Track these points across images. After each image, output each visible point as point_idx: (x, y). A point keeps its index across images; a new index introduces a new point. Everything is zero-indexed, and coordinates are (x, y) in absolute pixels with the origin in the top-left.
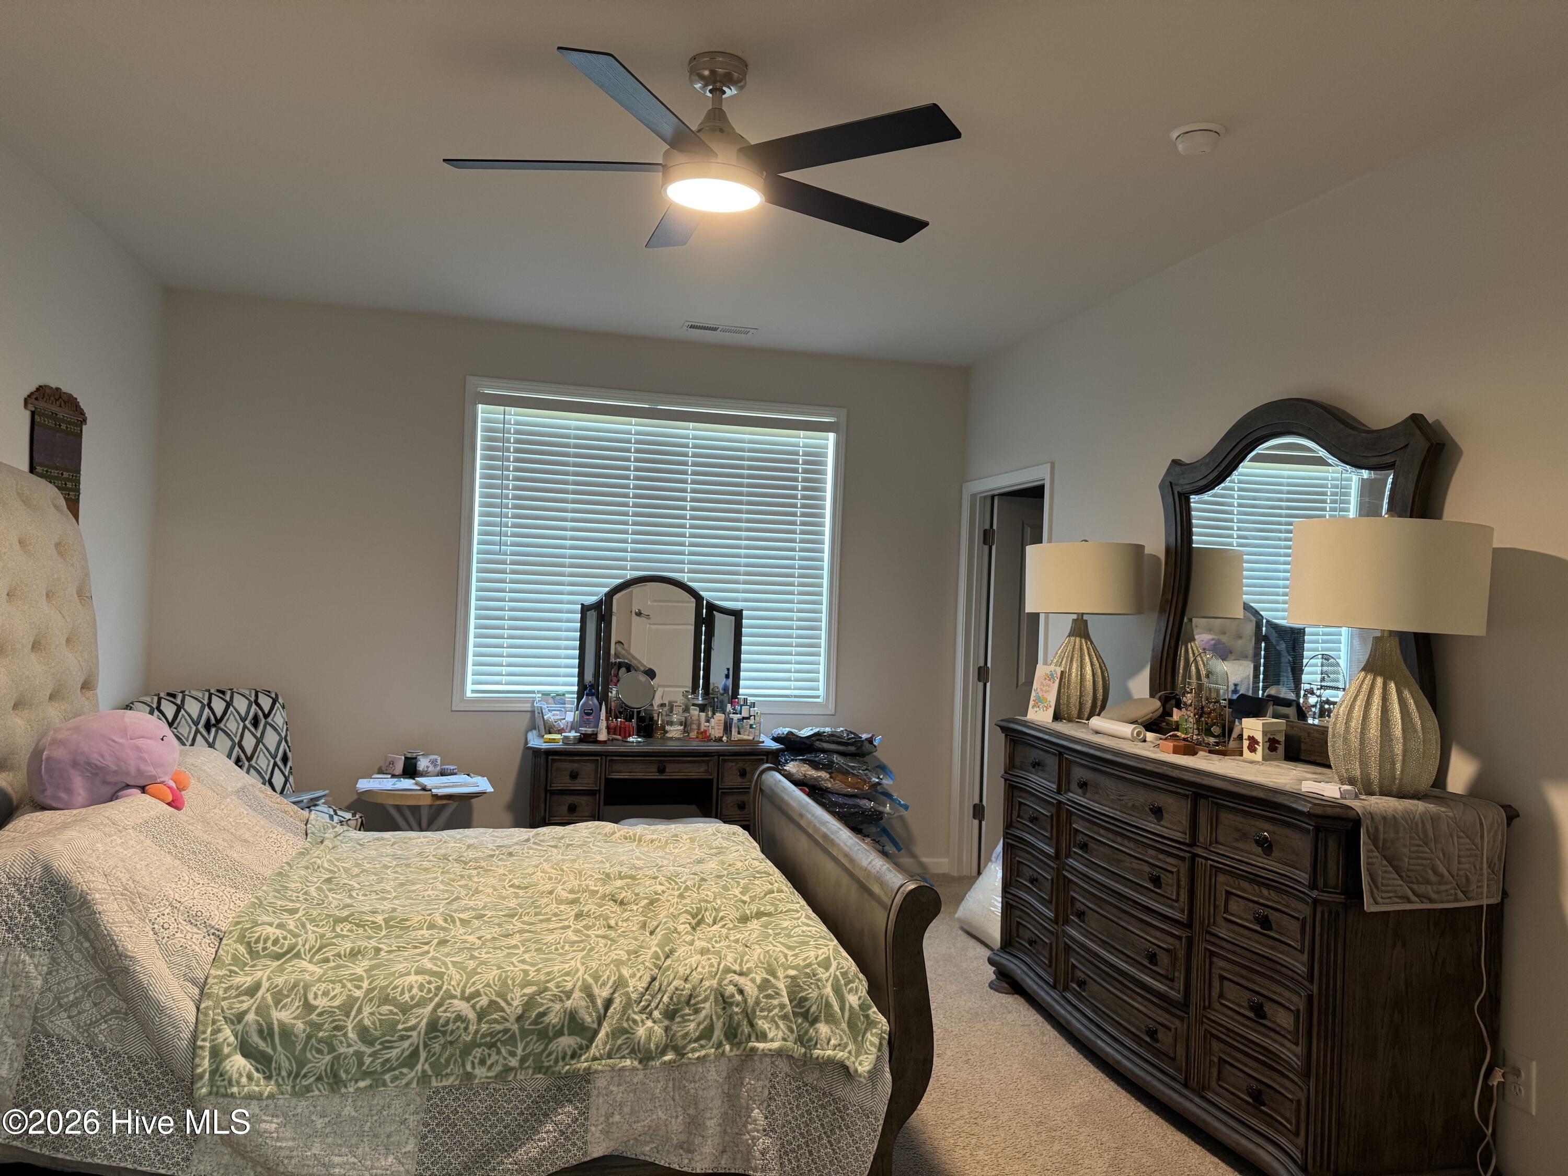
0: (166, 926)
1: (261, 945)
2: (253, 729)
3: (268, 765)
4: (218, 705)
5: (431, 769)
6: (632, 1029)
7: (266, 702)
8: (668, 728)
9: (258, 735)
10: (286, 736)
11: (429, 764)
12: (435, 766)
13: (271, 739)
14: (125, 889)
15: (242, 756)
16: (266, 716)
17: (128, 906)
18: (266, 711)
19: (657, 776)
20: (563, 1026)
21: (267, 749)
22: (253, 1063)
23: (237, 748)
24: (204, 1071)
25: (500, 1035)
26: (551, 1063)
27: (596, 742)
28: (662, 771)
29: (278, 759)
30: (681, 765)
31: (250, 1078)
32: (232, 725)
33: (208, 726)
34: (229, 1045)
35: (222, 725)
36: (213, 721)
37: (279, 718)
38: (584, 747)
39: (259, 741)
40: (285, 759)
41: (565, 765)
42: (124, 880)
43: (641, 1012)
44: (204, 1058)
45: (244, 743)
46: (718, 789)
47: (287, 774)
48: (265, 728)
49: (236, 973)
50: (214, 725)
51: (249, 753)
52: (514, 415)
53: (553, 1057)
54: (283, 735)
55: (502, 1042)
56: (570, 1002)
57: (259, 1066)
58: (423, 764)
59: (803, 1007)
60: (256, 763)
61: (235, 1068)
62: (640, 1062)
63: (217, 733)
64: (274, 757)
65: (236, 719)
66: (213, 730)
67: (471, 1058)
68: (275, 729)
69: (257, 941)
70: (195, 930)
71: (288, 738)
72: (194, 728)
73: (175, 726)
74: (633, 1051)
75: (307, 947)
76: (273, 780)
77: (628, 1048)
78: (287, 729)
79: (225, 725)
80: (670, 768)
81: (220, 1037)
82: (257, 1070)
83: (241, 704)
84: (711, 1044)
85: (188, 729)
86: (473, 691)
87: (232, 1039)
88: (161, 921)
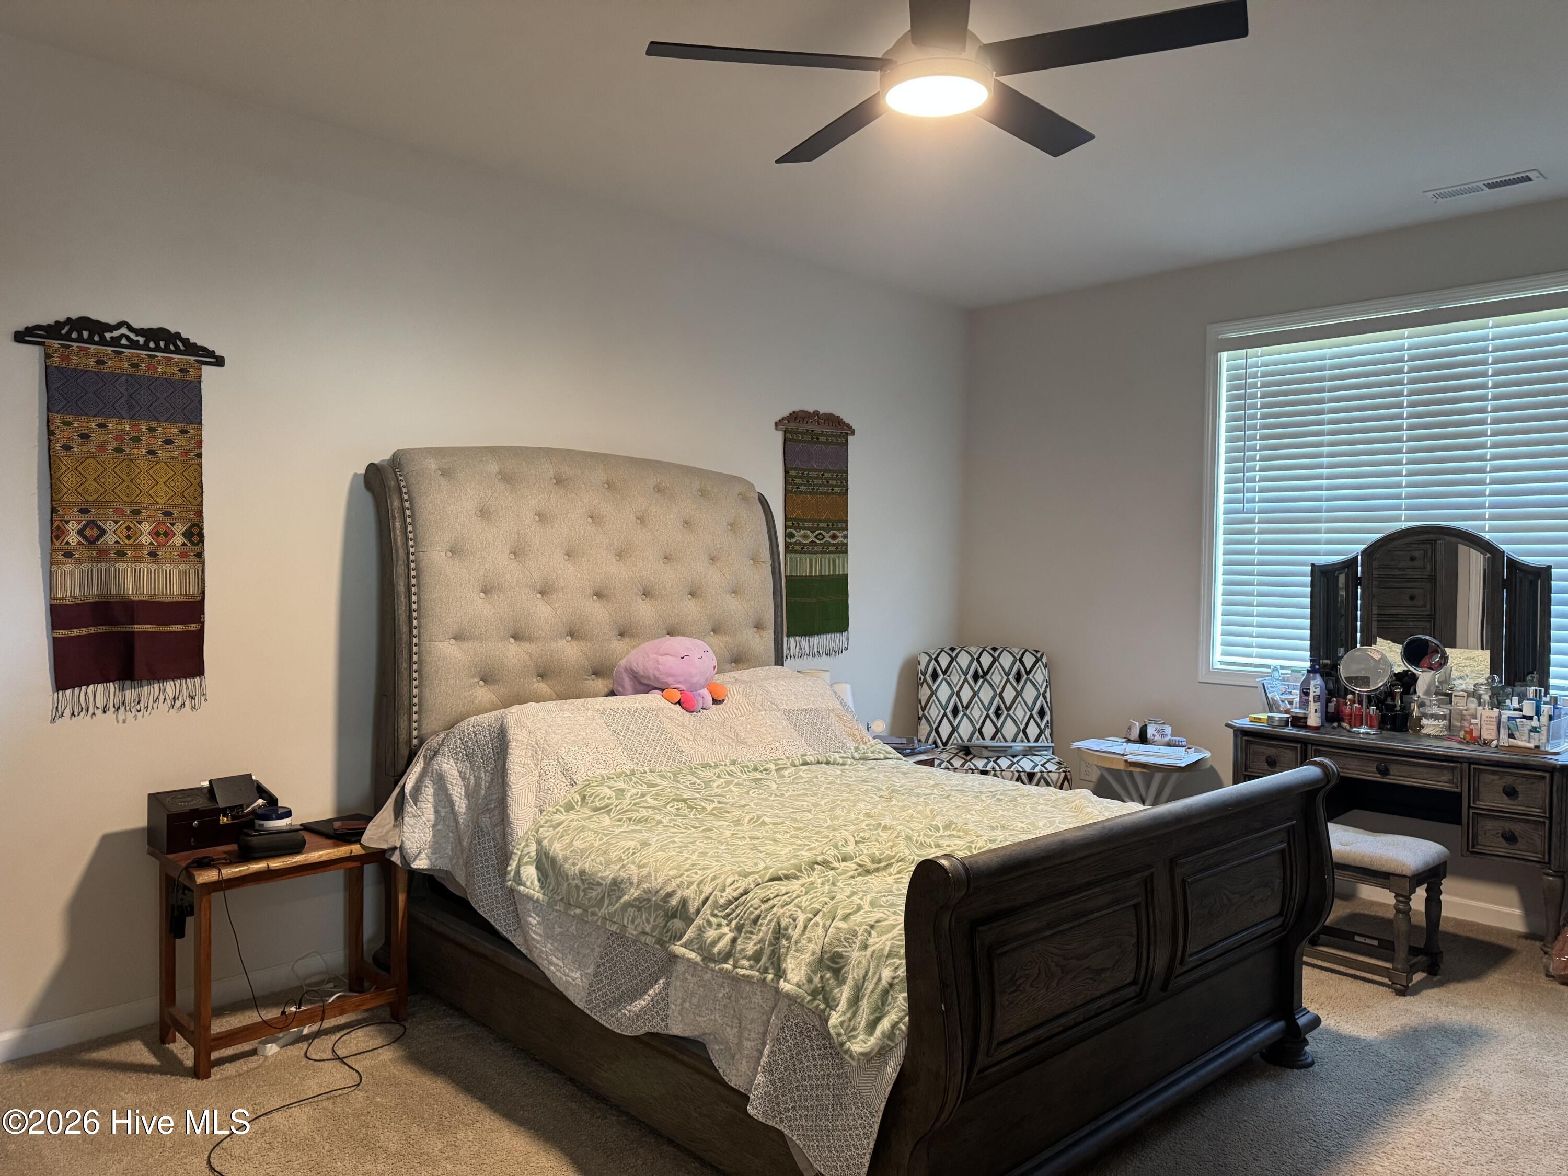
0: (547, 772)
1: (591, 799)
2: (1015, 684)
3: (1024, 716)
4: (986, 660)
5: (1157, 738)
6: (704, 928)
7: (1029, 660)
8: (1424, 722)
9: (1019, 689)
10: (1045, 692)
11: (1155, 733)
12: (1162, 735)
13: (1029, 693)
14: (537, 744)
15: (1002, 706)
16: (1028, 673)
17: (532, 755)
18: (1028, 668)
19: (1378, 778)
20: (677, 910)
21: (1025, 702)
22: (540, 875)
23: (998, 698)
24: (511, 870)
25: (645, 903)
26: (668, 938)
27: (1306, 727)
28: (1384, 772)
29: (1034, 712)
30: (1413, 769)
31: (532, 883)
32: (996, 677)
33: (976, 677)
34: (530, 857)
35: (988, 677)
36: (981, 673)
37: (1040, 676)
38: (1290, 730)
39: (1019, 694)
40: (1042, 713)
41: (1263, 749)
42: (539, 738)
43: (724, 917)
44: (514, 861)
45: (1004, 694)
46: (1469, 807)
47: (1042, 726)
48: (1025, 682)
49: (561, 813)
50: (982, 677)
51: (1008, 704)
52: (1259, 356)
53: (669, 934)
54: (1042, 691)
55: (645, 909)
56: (687, 891)
57: (542, 878)
58: (1151, 731)
59: (837, 963)
60: (1014, 713)
61: (526, 874)
62: (703, 960)
63: (983, 683)
64: (1031, 710)
65: (1000, 673)
66: (981, 681)
67: (627, 914)
68: (1034, 685)
69: (590, 796)
70: (564, 779)
71: (1048, 695)
72: (963, 677)
73: (948, 674)
74: (700, 948)
75: (618, 808)
76: (1027, 730)
77: (698, 943)
78: (1046, 687)
79: (991, 678)
80: (1394, 769)
81: (526, 850)
82: (539, 880)
83: (1006, 660)
84: (758, 967)
85: (958, 677)
86: (1222, 663)
87: (533, 854)
88: (546, 768)
